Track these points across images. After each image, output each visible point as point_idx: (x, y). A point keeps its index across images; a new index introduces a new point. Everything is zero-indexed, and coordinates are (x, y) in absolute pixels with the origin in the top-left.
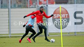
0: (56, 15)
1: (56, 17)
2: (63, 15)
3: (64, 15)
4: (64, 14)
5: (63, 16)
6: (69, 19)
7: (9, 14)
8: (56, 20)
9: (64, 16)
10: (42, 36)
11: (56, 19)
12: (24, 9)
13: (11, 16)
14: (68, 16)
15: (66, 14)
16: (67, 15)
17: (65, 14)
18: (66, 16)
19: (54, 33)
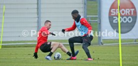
0: (115, 11)
1: (114, 14)
2: (127, 10)
3: (128, 11)
4: (128, 10)
6: (136, 17)
7: (38, 8)
8: (115, 19)
9: (128, 12)
11: (114, 17)
13: (42, 11)
16: (132, 10)
18: (131, 12)
19: (112, 39)
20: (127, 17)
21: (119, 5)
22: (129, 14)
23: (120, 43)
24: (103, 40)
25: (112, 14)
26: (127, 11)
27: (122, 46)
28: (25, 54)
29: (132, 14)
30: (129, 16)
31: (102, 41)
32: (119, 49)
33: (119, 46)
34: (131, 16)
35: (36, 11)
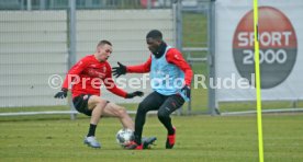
0: (248, 37)
2: (274, 34)
3: (276, 36)
4: (278, 34)
5: (274, 39)
6: (295, 51)
7: (69, 32)
8: (248, 54)
9: (278, 39)
10: (194, 115)
11: (246, 52)
12: (127, 11)
13: (78, 37)
14: (293, 39)
15: (286, 30)
16: (287, 34)
17: (281, 31)
18: (283, 40)
19: (240, 102)
20: (276, 51)
21: (256, 23)
22: (280, 43)
23: (259, 111)
24: (220, 103)
25: (241, 45)
26: (275, 38)
27: (263, 118)
28: (41, 138)
29: (287, 43)
30: (280, 48)
31: (217, 106)
32: (256, 123)
33: (256, 118)
34: (283, 47)
35: (64, 37)
